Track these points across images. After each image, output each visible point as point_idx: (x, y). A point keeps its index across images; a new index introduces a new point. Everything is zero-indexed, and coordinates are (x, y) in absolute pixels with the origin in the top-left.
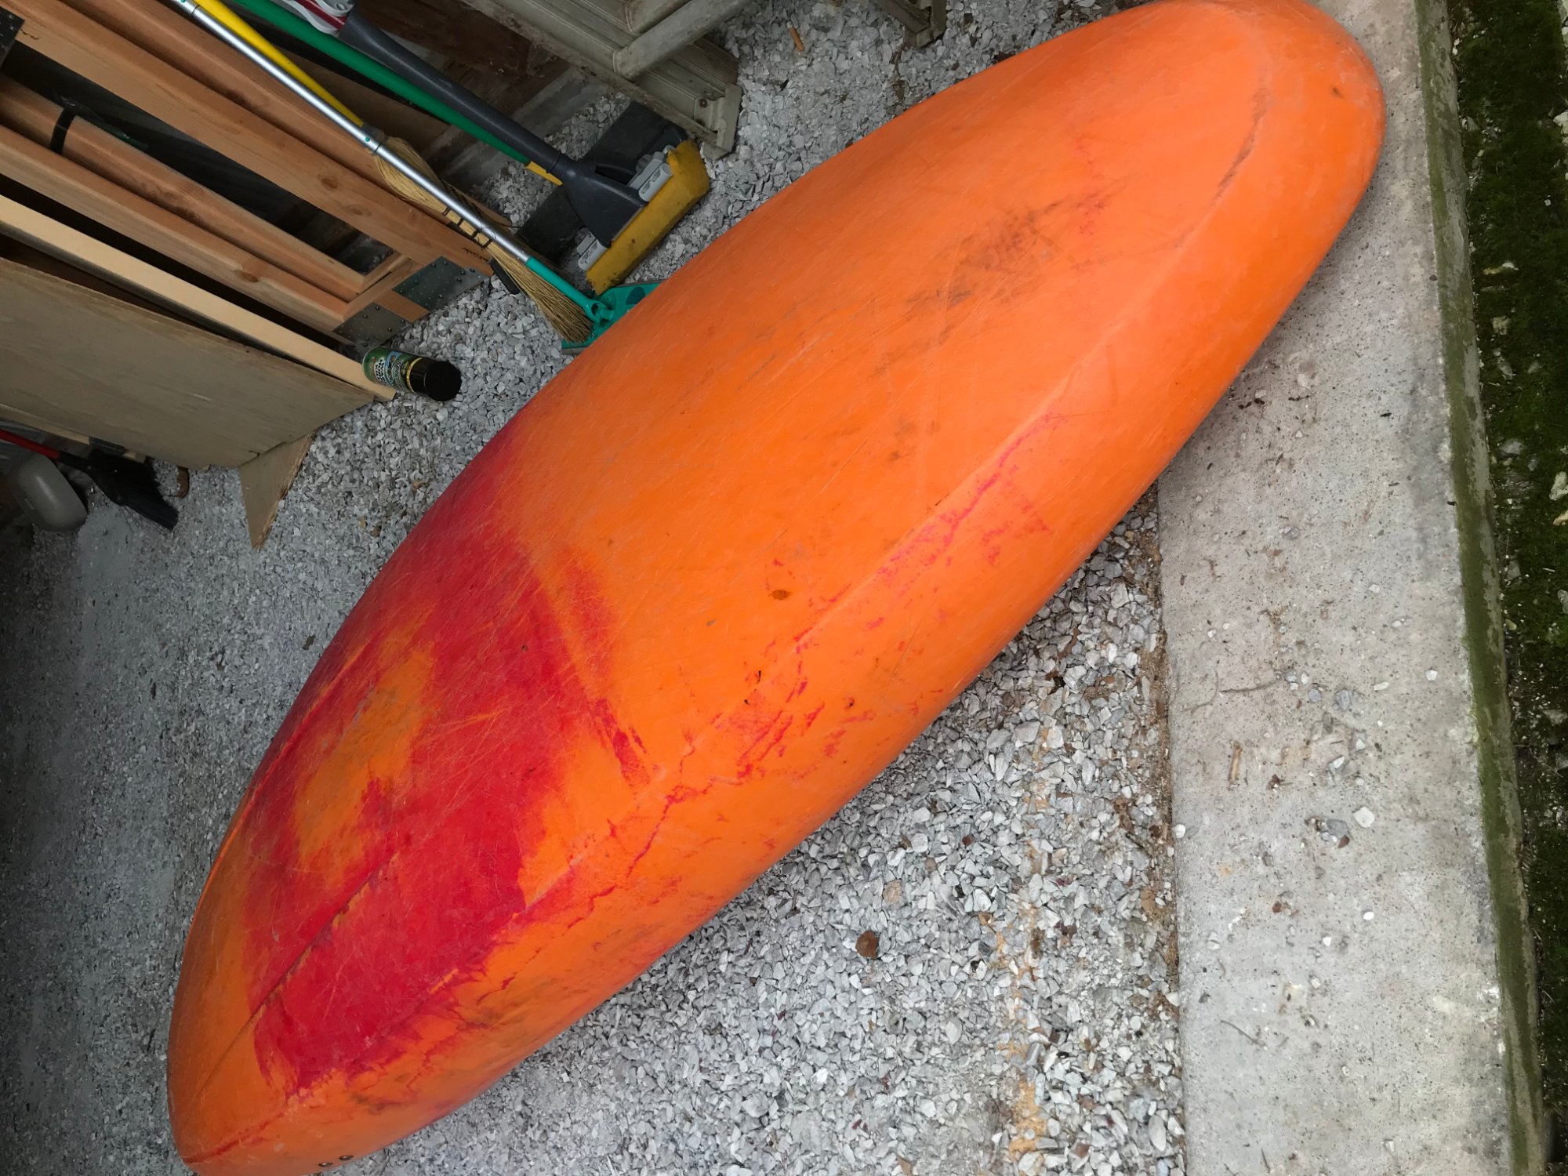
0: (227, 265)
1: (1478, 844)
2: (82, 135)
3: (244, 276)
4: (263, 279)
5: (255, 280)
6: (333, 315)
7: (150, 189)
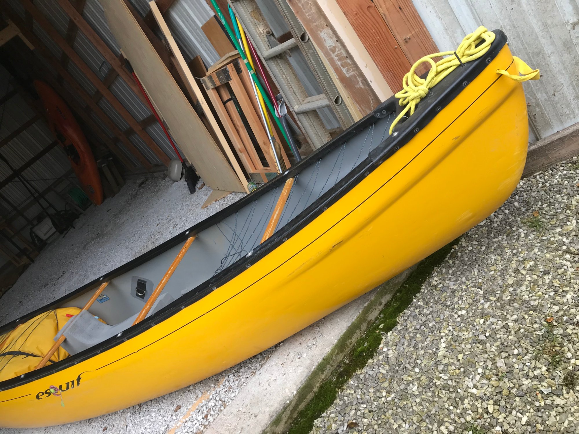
0: (238, 145)
1: (313, 367)
2: (231, 105)
3: (240, 150)
4: (242, 153)
5: (241, 152)
6: (250, 170)
7: (235, 122)
